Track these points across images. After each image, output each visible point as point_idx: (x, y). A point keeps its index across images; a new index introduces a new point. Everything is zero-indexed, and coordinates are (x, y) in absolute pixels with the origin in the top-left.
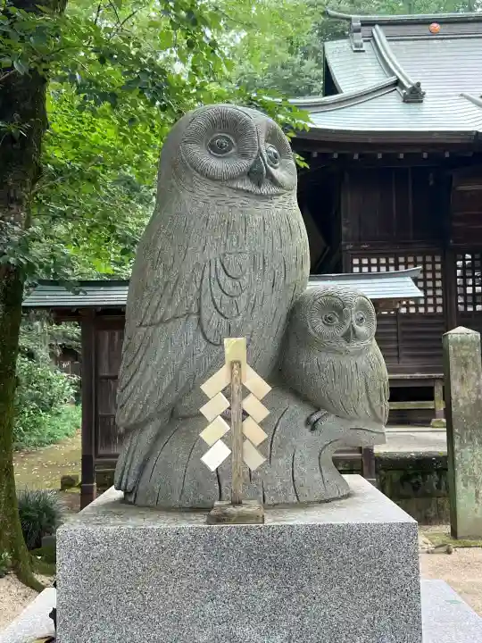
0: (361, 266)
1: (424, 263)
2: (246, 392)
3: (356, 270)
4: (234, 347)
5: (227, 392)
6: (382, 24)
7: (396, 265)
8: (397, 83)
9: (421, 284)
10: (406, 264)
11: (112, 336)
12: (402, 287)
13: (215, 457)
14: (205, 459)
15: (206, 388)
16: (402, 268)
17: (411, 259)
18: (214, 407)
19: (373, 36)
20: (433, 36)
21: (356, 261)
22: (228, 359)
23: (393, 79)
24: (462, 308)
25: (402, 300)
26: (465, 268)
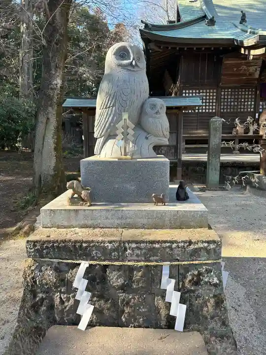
0: (186, 93)
1: (210, 93)
3: (184, 95)
4: (125, 115)
5: (123, 127)
7: (199, 93)
8: (205, 17)
9: (208, 100)
12: (196, 101)
21: (184, 91)
23: (203, 15)
24: (222, 111)
25: (196, 106)
26: (224, 95)
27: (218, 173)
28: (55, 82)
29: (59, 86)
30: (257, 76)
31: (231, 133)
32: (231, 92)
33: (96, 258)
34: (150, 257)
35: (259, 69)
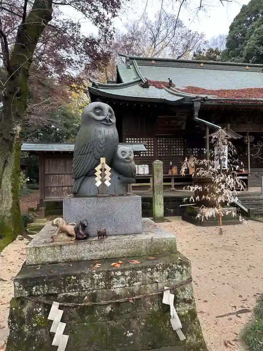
0: (129, 140)
1: (148, 141)
2: (105, 170)
3: (127, 142)
4: (103, 160)
5: (101, 170)
6: (137, 59)
7: (140, 141)
8: (141, 80)
9: (147, 147)
10: (143, 140)
11: (49, 161)
12: (141, 147)
13: (99, 183)
14: (96, 184)
15: (96, 169)
16: (141, 142)
17: (144, 139)
18: (98, 173)
19: (133, 63)
20: (152, 65)
21: (127, 139)
22: (101, 163)
23: (139, 79)
24: (159, 155)
25: (141, 151)
26: (160, 143)
27: (163, 207)
28: (15, 129)
29: (18, 132)
30: (184, 128)
31: (168, 173)
32: (165, 140)
33: (84, 289)
34: (134, 283)
35: (185, 123)
